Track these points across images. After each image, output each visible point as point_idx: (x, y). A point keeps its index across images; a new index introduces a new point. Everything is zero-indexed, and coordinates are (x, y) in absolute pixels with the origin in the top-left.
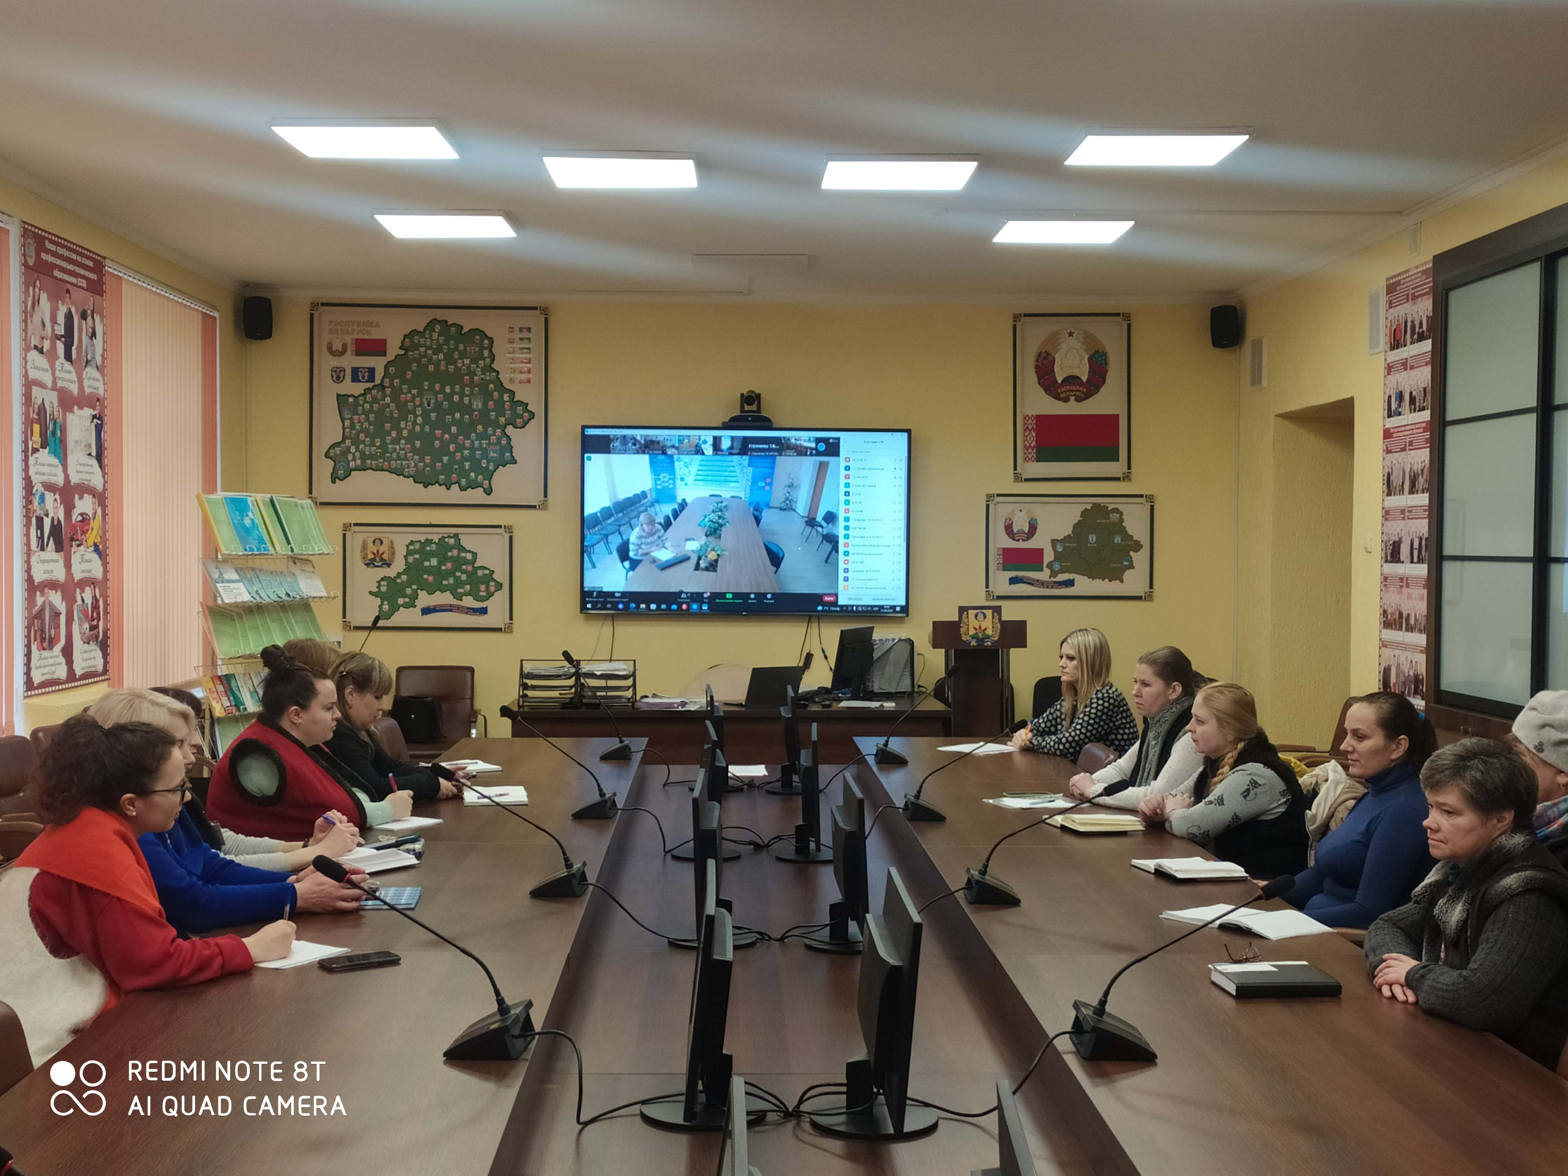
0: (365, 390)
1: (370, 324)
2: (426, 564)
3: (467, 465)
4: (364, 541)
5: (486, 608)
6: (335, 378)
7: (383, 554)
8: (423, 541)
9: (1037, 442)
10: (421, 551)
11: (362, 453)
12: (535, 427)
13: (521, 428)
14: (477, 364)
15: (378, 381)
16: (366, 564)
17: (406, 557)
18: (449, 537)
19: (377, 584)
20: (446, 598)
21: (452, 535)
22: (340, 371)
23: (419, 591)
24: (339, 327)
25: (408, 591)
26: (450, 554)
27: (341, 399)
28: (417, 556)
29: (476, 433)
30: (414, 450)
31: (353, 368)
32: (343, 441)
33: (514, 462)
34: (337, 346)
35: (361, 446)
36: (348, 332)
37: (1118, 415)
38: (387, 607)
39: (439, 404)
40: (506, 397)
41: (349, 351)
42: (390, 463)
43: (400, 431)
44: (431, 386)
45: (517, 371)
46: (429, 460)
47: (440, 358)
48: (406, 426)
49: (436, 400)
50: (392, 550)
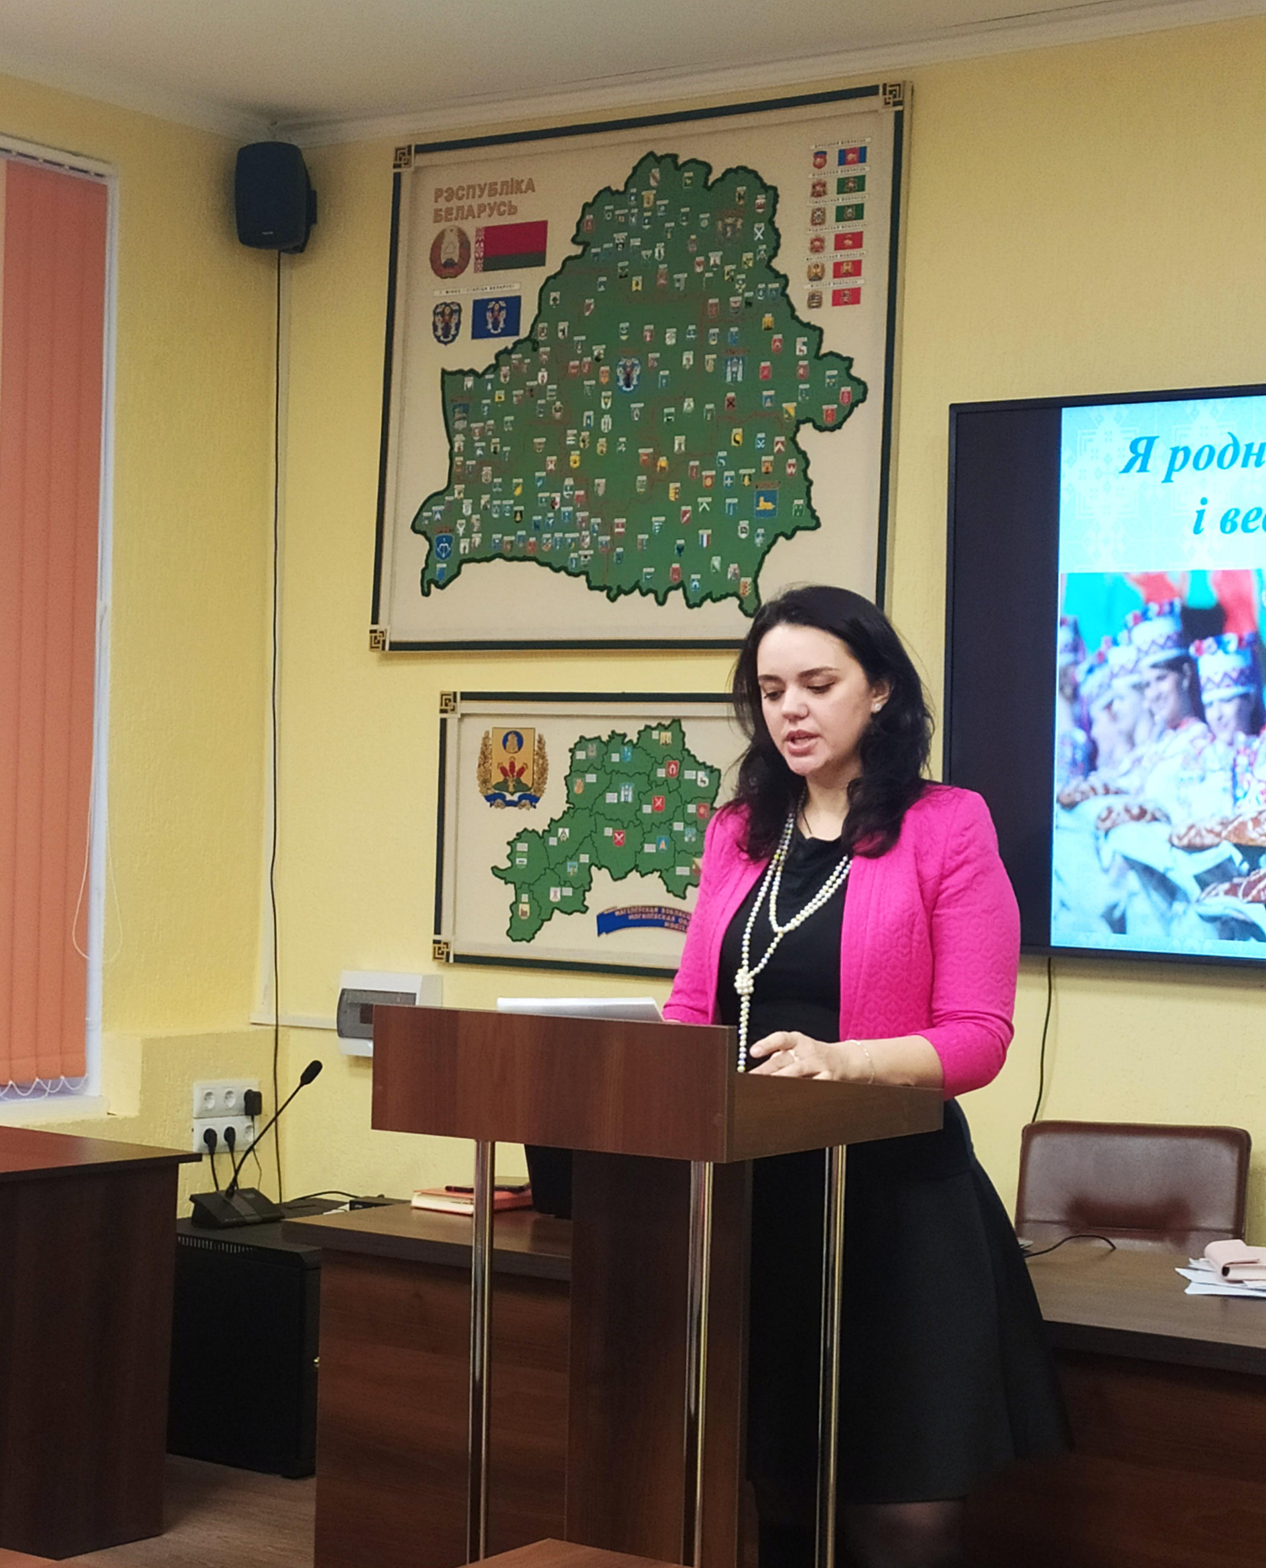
0: (497, 356)
1: (514, 187)
2: (611, 798)
3: (705, 533)
4: (486, 738)
6: (440, 332)
7: (522, 771)
8: (605, 738)
10: (599, 765)
11: (486, 514)
12: (865, 422)
13: (833, 429)
14: (738, 261)
15: (524, 331)
16: (488, 798)
17: (569, 780)
18: (661, 727)
19: (508, 850)
20: (651, 891)
21: (667, 723)
22: (453, 312)
23: (593, 868)
24: (455, 203)
25: (571, 869)
26: (661, 773)
27: (451, 381)
28: (591, 778)
29: (726, 447)
30: (591, 503)
31: (476, 303)
32: (449, 488)
33: (813, 524)
34: (451, 251)
35: (485, 498)
36: (470, 212)
38: (526, 908)
39: (649, 377)
40: (801, 349)
41: (472, 261)
42: (539, 538)
43: (564, 453)
44: (635, 332)
45: (829, 271)
46: (623, 526)
47: (657, 255)
48: (578, 441)
49: (645, 367)
50: (541, 762)
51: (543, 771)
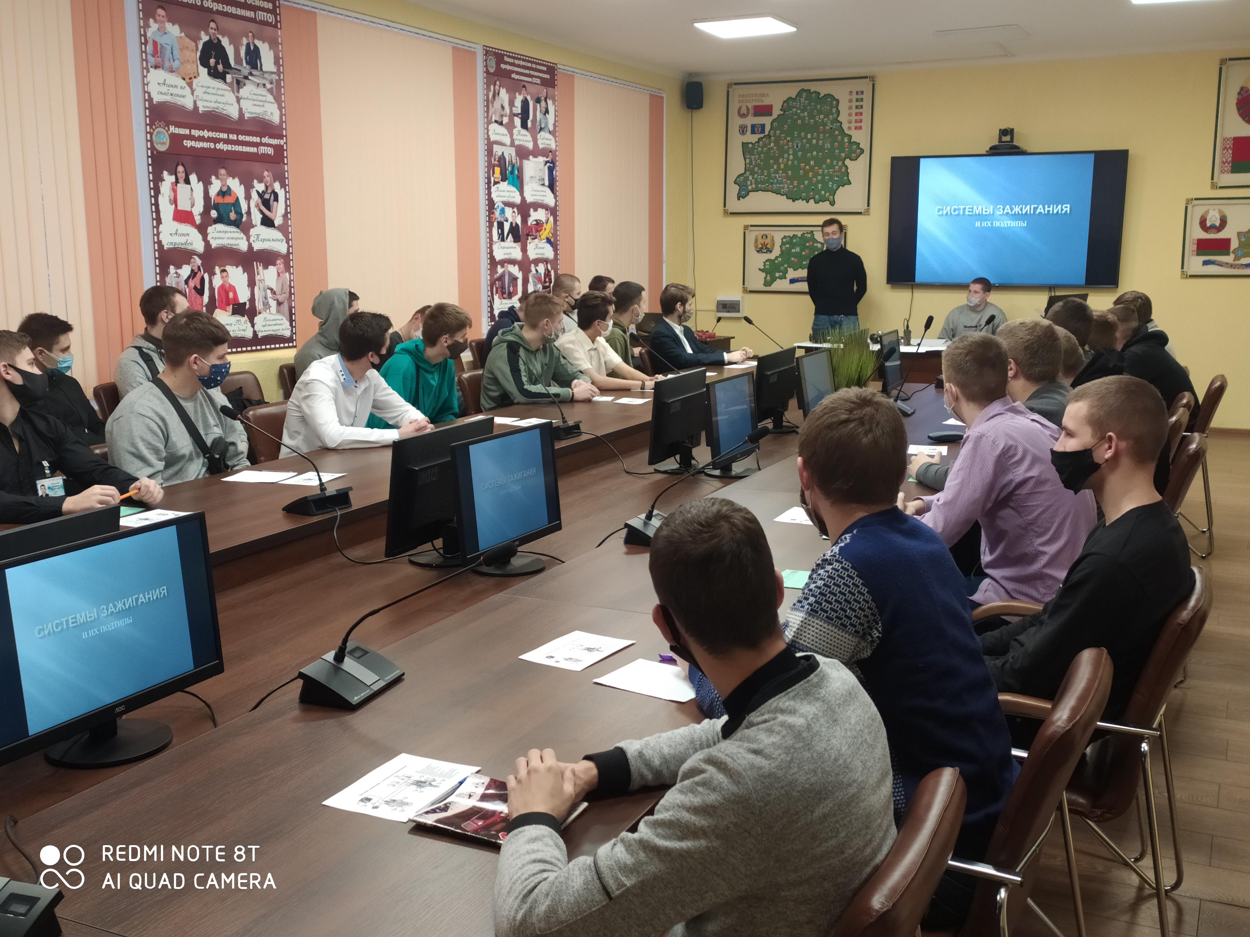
0: (759, 139)
1: (763, 95)
2: (793, 251)
3: (820, 186)
4: (756, 237)
6: (741, 132)
7: (767, 244)
8: (791, 236)
10: (790, 243)
11: (756, 179)
12: (864, 158)
13: (854, 160)
14: (829, 118)
15: (767, 133)
16: (757, 251)
17: (781, 247)
18: (807, 233)
19: (763, 264)
21: (809, 232)
22: (745, 127)
23: (788, 269)
24: (744, 98)
25: (782, 268)
26: (808, 244)
27: (745, 145)
28: (787, 246)
29: (825, 164)
30: (788, 178)
31: (752, 125)
32: (745, 173)
33: (850, 183)
34: (744, 111)
35: (756, 176)
36: (750, 101)
38: (769, 278)
39: (803, 146)
40: (846, 140)
41: (750, 114)
42: (772, 186)
43: (779, 164)
44: (799, 135)
45: (854, 121)
46: (796, 183)
47: (805, 115)
48: (783, 162)
49: (802, 143)
50: (773, 242)
51: (773, 245)
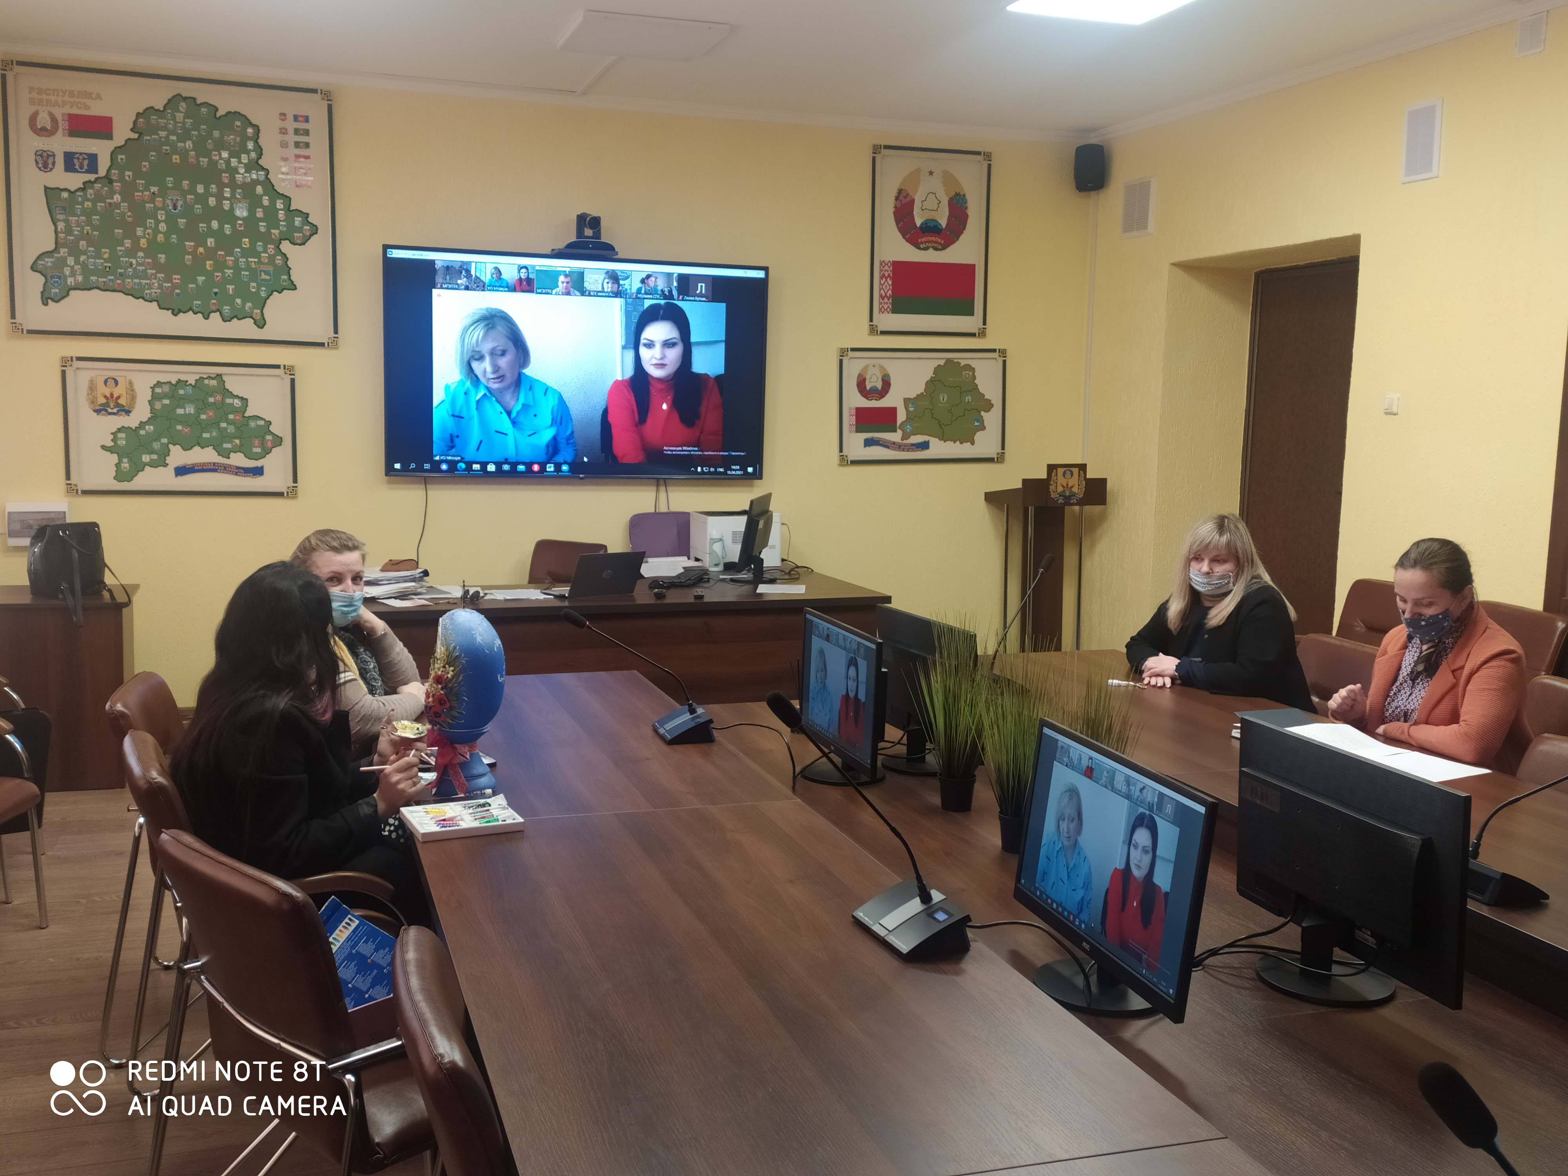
0: (84, 183)
1: (87, 94)
2: (180, 411)
3: (231, 288)
4: (92, 381)
5: (262, 467)
6: (40, 165)
7: (119, 397)
8: (174, 382)
9: (893, 291)
10: (172, 395)
11: (84, 266)
12: (320, 244)
13: (300, 245)
14: (240, 159)
15: (102, 172)
16: (96, 411)
17: (151, 402)
18: (209, 378)
19: (112, 437)
20: (208, 455)
21: (213, 376)
22: (48, 156)
23: (171, 446)
24: (46, 96)
25: (156, 446)
26: (211, 400)
27: (51, 193)
28: (166, 402)
29: (241, 247)
30: (156, 266)
31: (66, 153)
32: (56, 250)
33: (294, 287)
34: (44, 122)
35: (83, 257)
36: (57, 104)
37: (974, 265)
38: (127, 465)
39: (189, 208)
40: (279, 205)
41: (60, 130)
42: (123, 281)
43: (136, 240)
44: (177, 183)
45: (292, 171)
46: (178, 279)
47: (187, 146)
48: (145, 234)
49: (185, 202)
50: (131, 393)
